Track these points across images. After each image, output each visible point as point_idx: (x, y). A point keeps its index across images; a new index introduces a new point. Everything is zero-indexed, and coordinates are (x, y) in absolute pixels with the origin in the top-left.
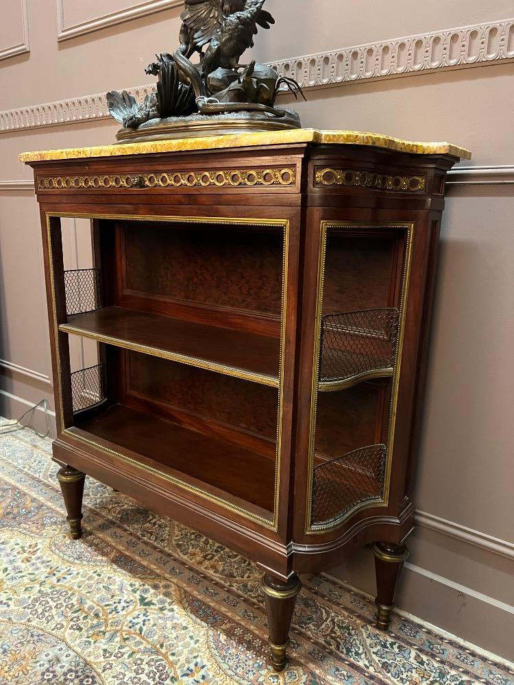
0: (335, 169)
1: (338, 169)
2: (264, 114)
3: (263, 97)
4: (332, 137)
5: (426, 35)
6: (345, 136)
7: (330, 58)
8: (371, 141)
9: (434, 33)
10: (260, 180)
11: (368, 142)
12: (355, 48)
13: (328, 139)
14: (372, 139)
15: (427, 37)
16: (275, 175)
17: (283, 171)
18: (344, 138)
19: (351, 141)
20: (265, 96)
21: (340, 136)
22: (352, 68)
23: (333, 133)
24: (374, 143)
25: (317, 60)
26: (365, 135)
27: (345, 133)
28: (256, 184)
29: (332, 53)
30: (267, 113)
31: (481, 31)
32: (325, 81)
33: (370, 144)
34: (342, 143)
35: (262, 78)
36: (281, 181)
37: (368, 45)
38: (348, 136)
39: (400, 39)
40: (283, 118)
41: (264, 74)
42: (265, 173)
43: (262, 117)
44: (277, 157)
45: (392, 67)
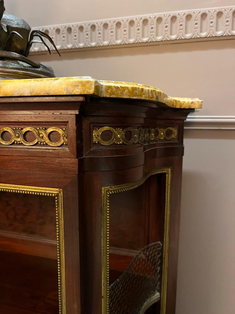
0: (115, 127)
1: (118, 127)
2: (19, 64)
3: (16, 47)
4: (114, 90)
5: (152, 16)
6: (130, 89)
7: (73, 28)
8: (155, 96)
9: (158, 15)
10: (19, 140)
11: (153, 97)
12: (94, 22)
13: (109, 91)
14: (156, 94)
15: (152, 17)
16: (39, 134)
17: (50, 130)
18: (129, 92)
19: (135, 95)
20: (18, 46)
21: (124, 89)
22: (91, 37)
23: (116, 85)
24: (157, 98)
25: (61, 29)
26: (150, 89)
27: (130, 85)
28: (13, 143)
29: (74, 24)
30: (21, 63)
31: (195, 15)
32: (70, 46)
33: (154, 99)
34: (126, 97)
35: (14, 26)
36: (47, 141)
37: (104, 20)
38: (134, 89)
39: (130, 17)
40: (39, 69)
41: (16, 22)
42: (25, 130)
43: (16, 65)
44: (41, 112)
45: (125, 39)
